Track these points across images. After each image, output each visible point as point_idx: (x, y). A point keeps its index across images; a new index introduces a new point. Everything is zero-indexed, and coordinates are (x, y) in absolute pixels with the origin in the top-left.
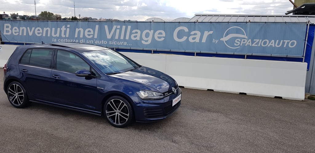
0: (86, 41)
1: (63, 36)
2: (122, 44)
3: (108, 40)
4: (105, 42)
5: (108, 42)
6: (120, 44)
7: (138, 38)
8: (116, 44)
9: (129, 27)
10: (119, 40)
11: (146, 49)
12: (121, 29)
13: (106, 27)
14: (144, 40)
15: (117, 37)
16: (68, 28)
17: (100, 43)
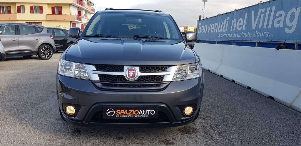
0: (237, 35)
1: (224, 31)
2: (264, 36)
3: (253, 31)
4: (250, 35)
5: (252, 34)
7: (281, 25)
8: (259, 35)
9: (274, 8)
10: (262, 30)
11: (288, 41)
12: (265, 13)
13: (253, 12)
14: (287, 27)
16: (228, 20)
17: (246, 36)
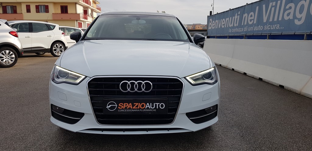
0: (248, 29)
1: (235, 25)
3: (264, 24)
4: (261, 29)
5: (264, 28)
6: (273, 28)
7: (291, 17)
8: (270, 28)
10: (273, 23)
11: (298, 32)
12: (275, 7)
13: (264, 6)
14: (297, 18)
15: (271, 20)
16: (239, 15)
17: (257, 29)
